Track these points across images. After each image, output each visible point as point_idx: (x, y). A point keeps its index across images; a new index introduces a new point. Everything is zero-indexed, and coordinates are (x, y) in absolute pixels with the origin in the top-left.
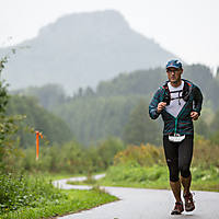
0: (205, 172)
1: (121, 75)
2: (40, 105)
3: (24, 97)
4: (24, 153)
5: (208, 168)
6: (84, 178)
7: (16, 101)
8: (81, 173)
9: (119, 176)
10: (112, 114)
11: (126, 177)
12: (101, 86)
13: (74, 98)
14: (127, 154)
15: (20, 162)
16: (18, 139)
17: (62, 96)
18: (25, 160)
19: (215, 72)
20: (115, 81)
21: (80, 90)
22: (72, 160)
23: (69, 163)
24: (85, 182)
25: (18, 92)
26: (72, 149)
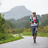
0: (39, 33)
1: (25, 17)
2: (11, 22)
3: (8, 21)
4: (8, 30)
5: (39, 32)
6: (18, 34)
7: (7, 21)
8: (18, 33)
9: (24, 34)
10: (23, 23)
11: (26, 34)
12: (21, 19)
13: (17, 21)
14: (26, 30)
15: (8, 32)
16: (7, 28)
17: (15, 20)
18: (8, 31)
19: (41, 16)
20: (24, 18)
21: (18, 19)
22: (16, 31)
23: (16, 32)
24: (19, 35)
25: (7, 20)
26: (16, 29)
